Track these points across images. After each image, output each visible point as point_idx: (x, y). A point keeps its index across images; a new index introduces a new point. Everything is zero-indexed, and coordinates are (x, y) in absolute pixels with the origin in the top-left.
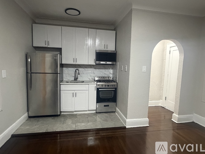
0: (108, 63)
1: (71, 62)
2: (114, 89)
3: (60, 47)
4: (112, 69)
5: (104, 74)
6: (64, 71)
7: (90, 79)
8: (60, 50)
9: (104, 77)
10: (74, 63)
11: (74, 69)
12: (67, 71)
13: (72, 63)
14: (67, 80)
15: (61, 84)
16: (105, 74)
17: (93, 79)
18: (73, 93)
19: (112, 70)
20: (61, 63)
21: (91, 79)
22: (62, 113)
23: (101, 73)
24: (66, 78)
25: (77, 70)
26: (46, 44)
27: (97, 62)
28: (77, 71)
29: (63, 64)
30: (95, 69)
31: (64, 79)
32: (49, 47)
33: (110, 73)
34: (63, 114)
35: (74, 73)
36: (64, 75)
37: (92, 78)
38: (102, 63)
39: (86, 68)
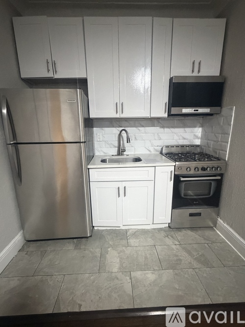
0: (201, 110)
1: (111, 114)
2: (219, 178)
3: (83, 76)
4: (202, 126)
5: (181, 138)
6: (95, 135)
7: (150, 151)
8: (82, 84)
9: (182, 146)
10: (118, 116)
11: (116, 131)
12: (101, 137)
13: (113, 115)
14: (102, 154)
15: (89, 167)
16: (184, 139)
17: (157, 151)
18: (119, 188)
19: (200, 129)
20: (87, 116)
21: (152, 150)
22: (95, 228)
23: (176, 137)
24: (100, 149)
25: (124, 132)
26: (48, 71)
27: (175, 110)
28: (124, 134)
29: (92, 119)
30: (162, 129)
31: (97, 153)
32: (56, 77)
33: (197, 137)
34: (98, 230)
35: (117, 139)
36: (96, 145)
37: (156, 148)
38: (185, 111)
39: (143, 126)
